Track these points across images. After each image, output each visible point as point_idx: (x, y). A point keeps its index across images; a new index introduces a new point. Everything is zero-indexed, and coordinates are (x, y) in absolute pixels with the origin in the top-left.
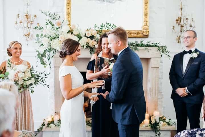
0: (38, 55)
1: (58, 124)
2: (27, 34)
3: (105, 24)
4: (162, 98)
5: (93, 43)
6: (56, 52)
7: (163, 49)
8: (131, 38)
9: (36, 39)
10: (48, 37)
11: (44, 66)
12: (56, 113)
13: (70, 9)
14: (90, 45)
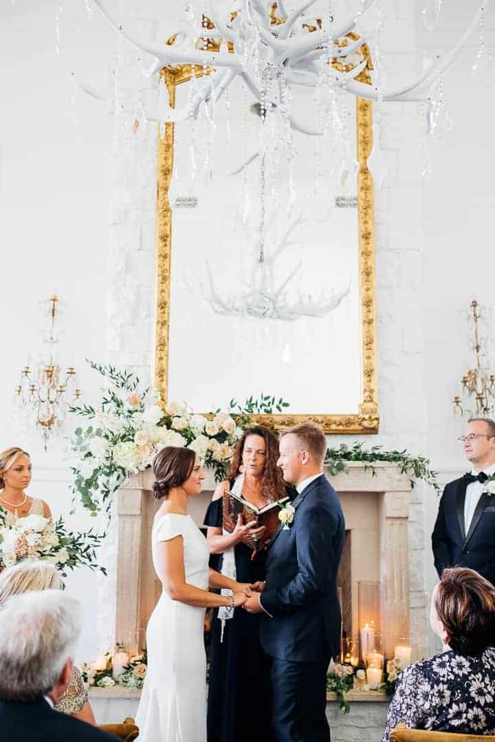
0: (78, 482)
1: (123, 677)
2: (46, 420)
3: (257, 398)
4: (424, 607)
5: (224, 452)
6: (125, 475)
7: (418, 467)
8: (330, 434)
9: (76, 441)
10: (107, 437)
11: (92, 512)
12: (118, 644)
13: (165, 358)
14: (217, 456)
